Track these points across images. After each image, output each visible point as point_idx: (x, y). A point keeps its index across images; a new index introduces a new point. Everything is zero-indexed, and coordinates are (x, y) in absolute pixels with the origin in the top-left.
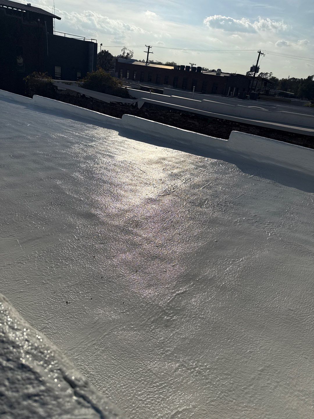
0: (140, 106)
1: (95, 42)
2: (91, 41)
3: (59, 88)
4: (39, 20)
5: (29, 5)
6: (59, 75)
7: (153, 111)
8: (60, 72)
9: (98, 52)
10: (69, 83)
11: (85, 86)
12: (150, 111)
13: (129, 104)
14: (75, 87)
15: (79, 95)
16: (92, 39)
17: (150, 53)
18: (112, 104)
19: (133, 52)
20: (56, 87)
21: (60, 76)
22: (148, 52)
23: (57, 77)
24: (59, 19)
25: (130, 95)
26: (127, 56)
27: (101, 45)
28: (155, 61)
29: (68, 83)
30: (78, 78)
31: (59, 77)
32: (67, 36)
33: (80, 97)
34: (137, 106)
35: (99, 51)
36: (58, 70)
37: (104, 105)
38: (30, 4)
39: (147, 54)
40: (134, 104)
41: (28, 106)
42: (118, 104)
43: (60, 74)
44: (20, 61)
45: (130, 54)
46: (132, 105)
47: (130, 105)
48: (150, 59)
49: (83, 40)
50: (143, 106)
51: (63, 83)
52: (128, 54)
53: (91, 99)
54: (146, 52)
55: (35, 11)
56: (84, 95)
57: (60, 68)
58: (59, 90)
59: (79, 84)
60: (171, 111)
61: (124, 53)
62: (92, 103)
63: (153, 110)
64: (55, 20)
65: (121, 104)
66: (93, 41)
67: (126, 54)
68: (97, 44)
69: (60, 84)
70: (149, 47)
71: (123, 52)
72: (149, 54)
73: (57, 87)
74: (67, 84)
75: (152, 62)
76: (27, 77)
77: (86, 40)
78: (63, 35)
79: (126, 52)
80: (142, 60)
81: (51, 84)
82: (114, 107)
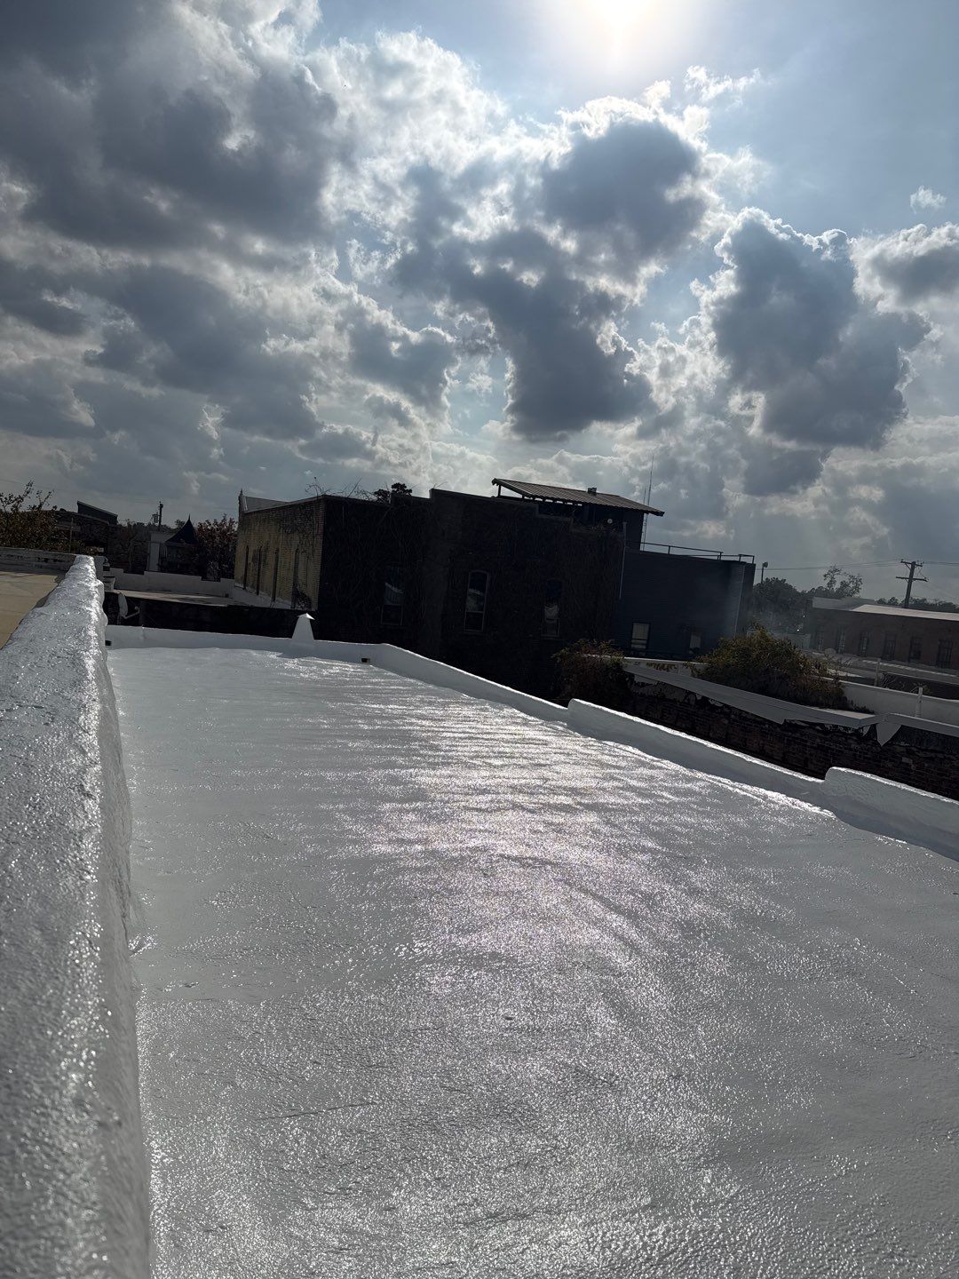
0: (883, 737)
1: (749, 560)
2: (737, 559)
3: (636, 679)
4: (610, 521)
5: (592, 492)
6: (643, 644)
7: (933, 755)
8: (646, 638)
10: (666, 667)
11: (710, 675)
12: (921, 754)
13: (846, 728)
14: (681, 677)
15: (692, 698)
16: (740, 556)
18: (790, 726)
20: (631, 676)
21: (644, 647)
22: (911, 579)
23: (635, 650)
24: (660, 514)
25: (848, 698)
26: (841, 589)
27: (765, 565)
28: (930, 604)
29: (664, 665)
30: (691, 652)
31: (642, 650)
32: (674, 552)
33: (693, 703)
34: (876, 735)
36: (640, 632)
37: (762, 729)
38: (595, 489)
39: (905, 583)
40: (865, 731)
42: (809, 728)
43: (645, 642)
44: (552, 611)
45: (851, 585)
46: (857, 733)
47: (850, 732)
49: (716, 558)
50: (895, 738)
51: (649, 664)
52: (844, 585)
53: (726, 710)
54: (902, 578)
55: (604, 503)
56: (705, 699)
57: (648, 626)
58: (637, 684)
59: (693, 667)
62: (726, 722)
63: (932, 751)
65: (818, 728)
66: (743, 559)
68: (753, 566)
69: (641, 668)
70: (914, 564)
72: (914, 582)
73: (633, 675)
74: (661, 667)
75: (923, 607)
76: (563, 651)
78: (664, 550)
80: (888, 599)
81: (618, 666)
82: (798, 735)
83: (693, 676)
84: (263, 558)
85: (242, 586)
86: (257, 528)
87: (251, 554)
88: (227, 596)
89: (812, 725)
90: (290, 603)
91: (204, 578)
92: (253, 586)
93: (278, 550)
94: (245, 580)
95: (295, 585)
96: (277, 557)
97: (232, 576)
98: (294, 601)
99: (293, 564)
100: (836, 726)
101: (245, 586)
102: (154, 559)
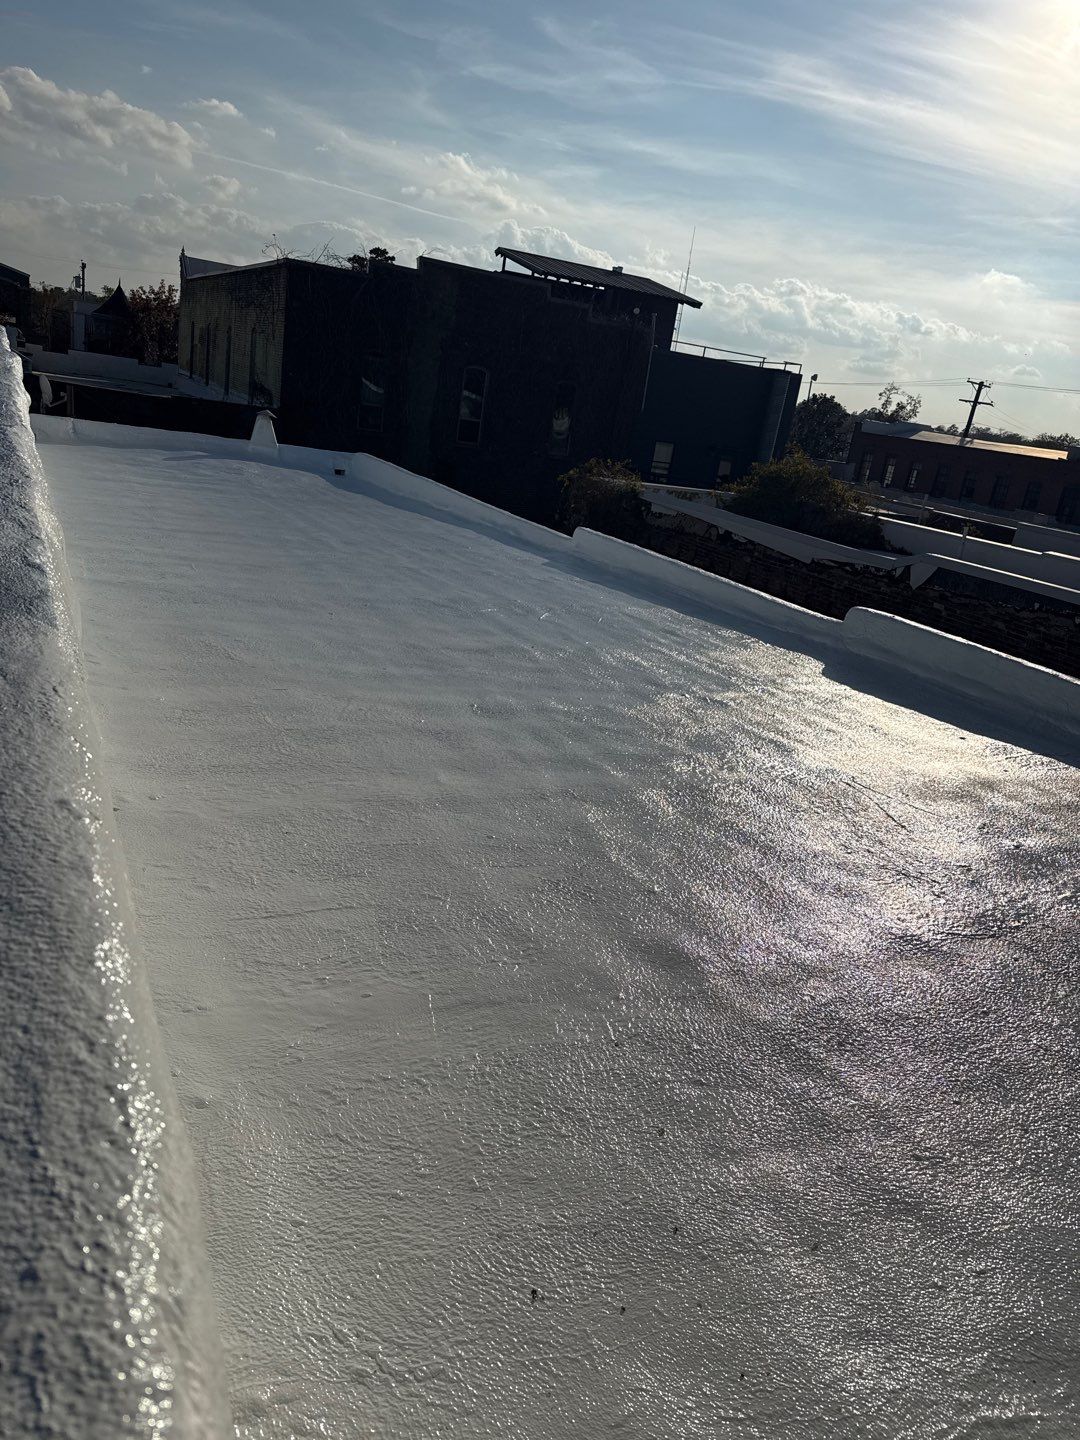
0: (917, 579)
1: (794, 370)
2: (782, 367)
3: (654, 509)
4: (637, 311)
5: (617, 272)
6: (665, 469)
7: (968, 601)
8: (669, 461)
9: (800, 400)
10: (688, 495)
11: (737, 507)
12: (955, 600)
13: (878, 570)
14: (705, 508)
15: (713, 532)
16: (786, 363)
17: (980, 403)
18: (817, 566)
19: (919, 402)
20: (648, 505)
21: (665, 472)
22: (976, 402)
23: (654, 474)
24: (697, 304)
25: (886, 538)
26: (896, 411)
27: (814, 378)
28: (994, 431)
29: (686, 493)
30: (718, 480)
31: (662, 476)
32: (711, 354)
33: (714, 538)
34: (908, 578)
35: (803, 396)
36: (663, 453)
37: (787, 568)
38: (621, 268)
39: (969, 407)
40: (899, 572)
41: (555, 558)
42: (838, 568)
43: (667, 466)
44: (562, 424)
45: (909, 408)
46: (889, 575)
47: (881, 573)
48: (979, 422)
49: (758, 365)
50: (929, 581)
51: (670, 492)
52: (901, 407)
53: (750, 547)
54: (966, 401)
55: (631, 287)
56: (728, 534)
57: (671, 447)
58: (654, 514)
59: (718, 497)
60: (1037, 606)
61: (885, 405)
62: (749, 560)
63: (966, 597)
64: (683, 309)
65: (848, 568)
66: (789, 368)
67: (892, 408)
68: (799, 377)
69: (662, 498)
70: (981, 385)
71: (884, 399)
72: (978, 406)
73: (650, 504)
74: (683, 496)
75: (985, 435)
76: (571, 472)
77: (766, 366)
78: (697, 352)
79: (896, 399)
80: (947, 427)
81: (634, 494)
82: (824, 576)
83: (718, 506)
84: (212, 338)
85: (188, 374)
86: (204, 299)
87: (197, 332)
88: (170, 385)
89: (842, 565)
90: (246, 397)
91: (142, 361)
92: (201, 375)
93: (230, 328)
94: (192, 365)
95: (252, 374)
96: (229, 338)
97: (175, 361)
98: (252, 395)
99: (248, 345)
100: (868, 567)
101: (191, 374)
102: (79, 334)
